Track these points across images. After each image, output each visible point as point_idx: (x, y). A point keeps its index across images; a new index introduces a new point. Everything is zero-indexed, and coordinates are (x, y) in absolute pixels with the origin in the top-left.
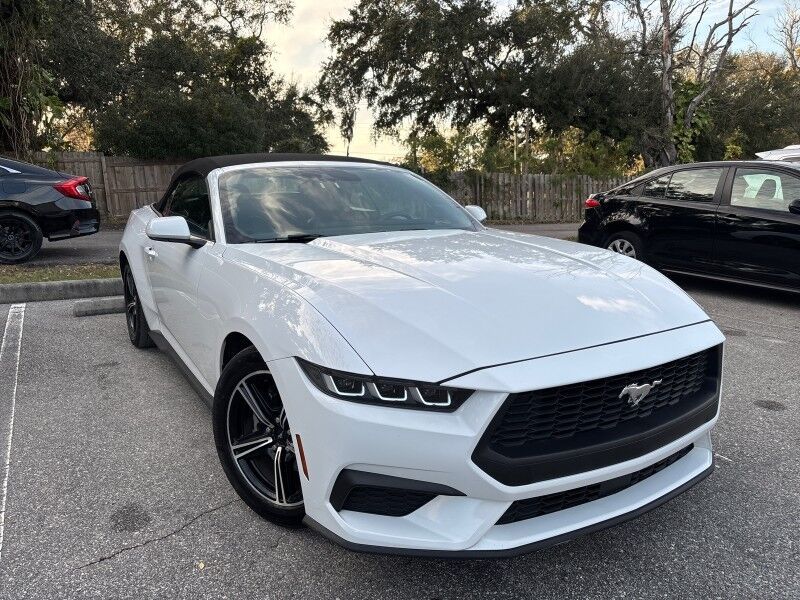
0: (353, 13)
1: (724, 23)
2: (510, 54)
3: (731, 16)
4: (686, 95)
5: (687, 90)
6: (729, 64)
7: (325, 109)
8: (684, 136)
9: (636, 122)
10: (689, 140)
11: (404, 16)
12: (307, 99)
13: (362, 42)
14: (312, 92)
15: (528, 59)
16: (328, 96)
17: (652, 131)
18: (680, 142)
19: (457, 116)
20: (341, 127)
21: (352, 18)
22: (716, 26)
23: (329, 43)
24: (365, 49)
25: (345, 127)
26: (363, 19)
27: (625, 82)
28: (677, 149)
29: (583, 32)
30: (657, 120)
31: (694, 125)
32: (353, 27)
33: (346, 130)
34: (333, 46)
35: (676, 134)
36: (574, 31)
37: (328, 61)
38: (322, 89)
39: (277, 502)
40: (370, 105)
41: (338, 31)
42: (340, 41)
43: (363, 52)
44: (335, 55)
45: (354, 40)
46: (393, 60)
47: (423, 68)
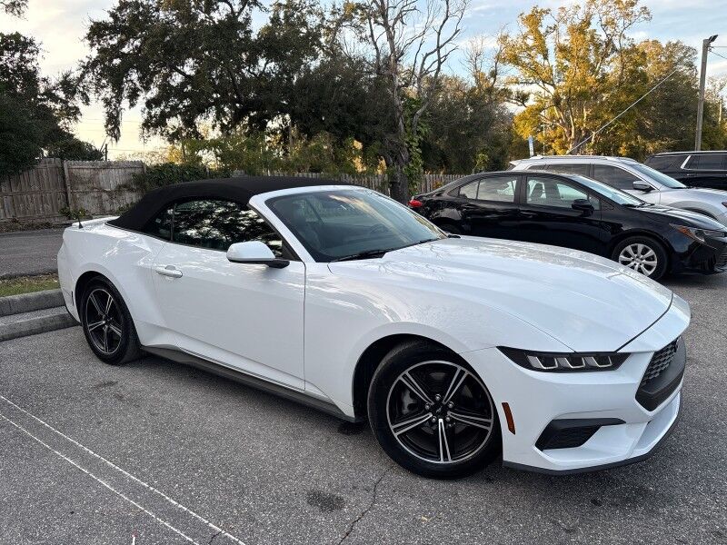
0: (113, 15)
1: (432, 53)
2: (268, 66)
3: (439, 48)
4: (411, 108)
5: (411, 104)
6: (436, 84)
7: (70, 105)
8: (412, 141)
9: (378, 129)
10: (417, 145)
11: (168, 23)
12: (50, 94)
13: (122, 43)
14: (54, 88)
15: (284, 71)
16: (74, 92)
17: (390, 137)
18: (411, 146)
19: (218, 118)
20: (106, 126)
21: (111, 20)
22: (427, 55)
23: (88, 42)
24: (125, 50)
25: (110, 127)
26: (124, 21)
27: (364, 95)
28: (409, 152)
29: (323, 50)
30: (393, 128)
31: (419, 133)
32: (113, 29)
33: (113, 129)
34: (92, 45)
35: (407, 140)
36: (317, 49)
37: (86, 60)
38: (68, 85)
39: (442, 462)
40: (132, 105)
41: (97, 31)
42: (99, 42)
43: (123, 53)
44: (94, 54)
45: (115, 42)
46: (155, 62)
47: (188, 73)
